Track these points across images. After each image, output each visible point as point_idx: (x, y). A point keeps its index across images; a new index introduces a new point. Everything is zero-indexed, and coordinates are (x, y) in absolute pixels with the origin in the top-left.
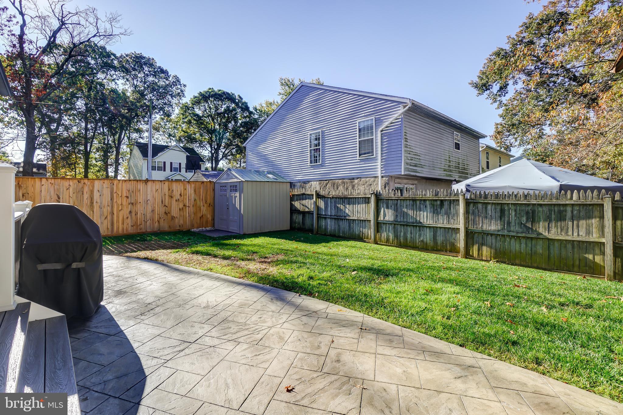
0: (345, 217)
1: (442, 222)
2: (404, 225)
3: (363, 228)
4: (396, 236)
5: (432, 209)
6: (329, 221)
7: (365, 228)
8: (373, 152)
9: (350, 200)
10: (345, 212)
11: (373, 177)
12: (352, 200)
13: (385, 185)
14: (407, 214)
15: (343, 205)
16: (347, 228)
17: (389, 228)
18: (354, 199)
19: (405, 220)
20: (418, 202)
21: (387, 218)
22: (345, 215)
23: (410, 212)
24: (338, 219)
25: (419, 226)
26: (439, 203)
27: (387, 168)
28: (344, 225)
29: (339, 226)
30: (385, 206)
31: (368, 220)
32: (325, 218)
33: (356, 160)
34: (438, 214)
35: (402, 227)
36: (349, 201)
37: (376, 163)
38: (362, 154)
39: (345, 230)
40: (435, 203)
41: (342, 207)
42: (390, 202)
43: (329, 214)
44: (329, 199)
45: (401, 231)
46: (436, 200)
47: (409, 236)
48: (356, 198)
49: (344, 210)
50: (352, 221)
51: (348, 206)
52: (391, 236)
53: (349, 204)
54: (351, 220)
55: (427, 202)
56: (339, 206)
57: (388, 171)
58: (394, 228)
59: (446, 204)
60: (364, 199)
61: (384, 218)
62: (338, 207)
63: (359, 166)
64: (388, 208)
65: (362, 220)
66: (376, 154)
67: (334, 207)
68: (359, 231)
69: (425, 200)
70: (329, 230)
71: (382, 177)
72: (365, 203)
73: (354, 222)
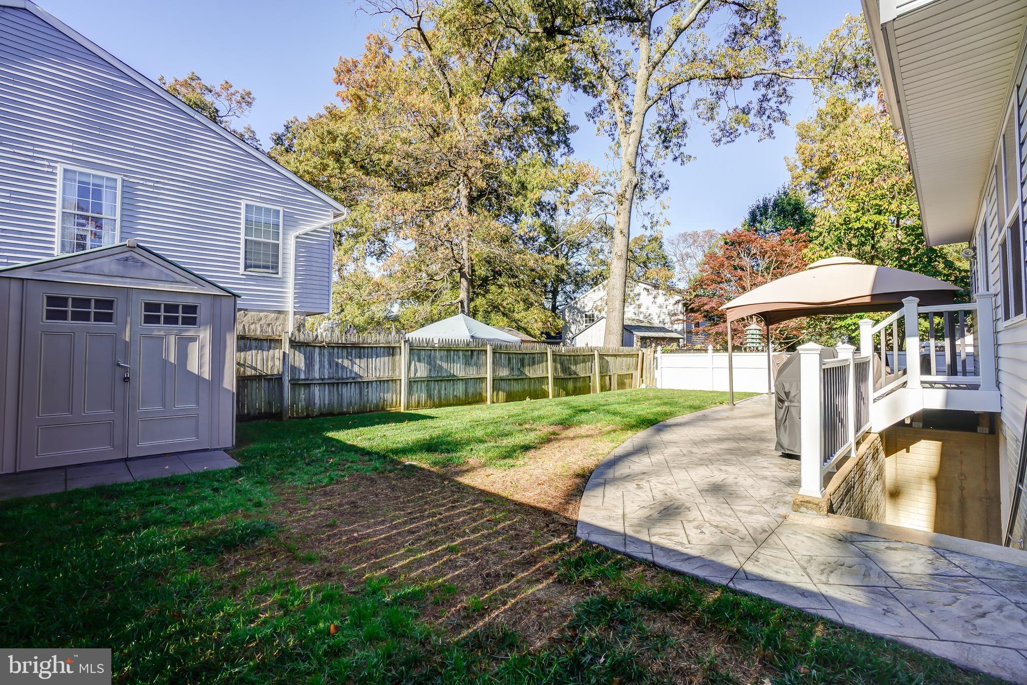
0: (354, 378)
1: (472, 373)
2: (438, 381)
3: (384, 393)
4: (430, 396)
5: (464, 361)
6: (316, 391)
7: (388, 393)
8: (277, 267)
9: (362, 350)
10: (351, 371)
11: (274, 312)
12: (366, 351)
13: (299, 327)
14: (441, 367)
15: (347, 358)
16: (358, 397)
17: (421, 385)
18: (370, 350)
19: (440, 374)
20: (452, 352)
21: (418, 375)
22: (353, 375)
23: (444, 365)
24: (338, 384)
25: (452, 379)
26: (470, 353)
27: (302, 300)
28: (349, 394)
29: (340, 396)
30: (416, 358)
31: (392, 380)
32: (308, 385)
33: (238, 274)
34: (469, 365)
35: (436, 383)
36: (360, 353)
37: (282, 287)
38: (251, 267)
39: (353, 400)
40: (467, 353)
41: (346, 363)
42: (423, 353)
43: (317, 376)
44: (317, 350)
45: (435, 388)
46: (468, 350)
47: (443, 392)
48: (372, 347)
49: (350, 367)
50: (365, 384)
51: (357, 361)
52: (423, 396)
53: (360, 358)
54: (364, 382)
55: (461, 353)
56: (340, 361)
57: (304, 305)
58: (427, 385)
59: (475, 353)
60: (386, 350)
61: (415, 375)
62: (337, 363)
63: (243, 287)
64: (419, 361)
65: (384, 381)
66: (283, 273)
67: (330, 364)
68: (378, 398)
69: (458, 350)
70: (318, 406)
71: (295, 313)
72: (389, 355)
73: (370, 385)
